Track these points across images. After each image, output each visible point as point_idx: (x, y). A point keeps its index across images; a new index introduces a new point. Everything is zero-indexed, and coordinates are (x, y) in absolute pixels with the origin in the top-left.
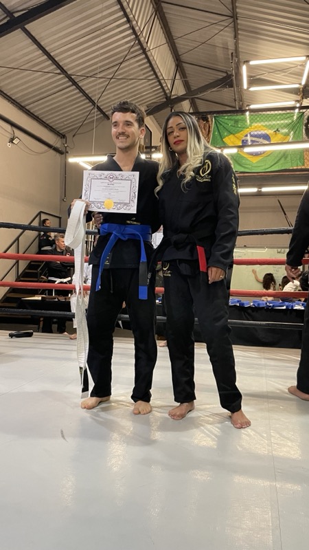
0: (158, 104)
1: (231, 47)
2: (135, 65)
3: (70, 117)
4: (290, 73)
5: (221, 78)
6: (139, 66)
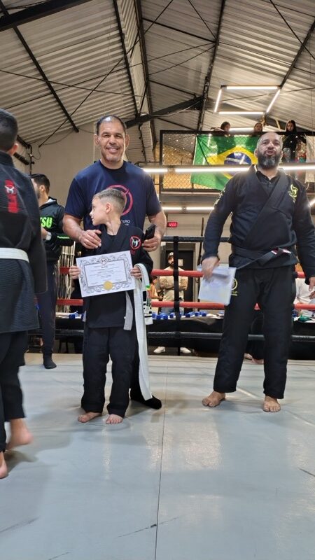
0: (128, 120)
1: (205, 70)
2: (116, 79)
3: (39, 126)
4: (257, 101)
5: (188, 100)
6: (119, 80)
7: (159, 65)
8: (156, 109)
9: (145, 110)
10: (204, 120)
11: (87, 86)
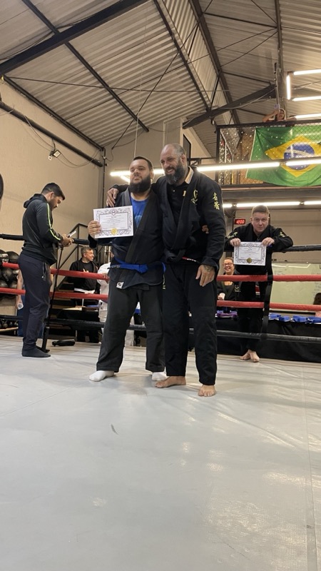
1: (275, 56)
2: (177, 76)
3: (109, 130)
5: (263, 88)
6: (181, 78)
7: (229, 56)
11: (146, 88)
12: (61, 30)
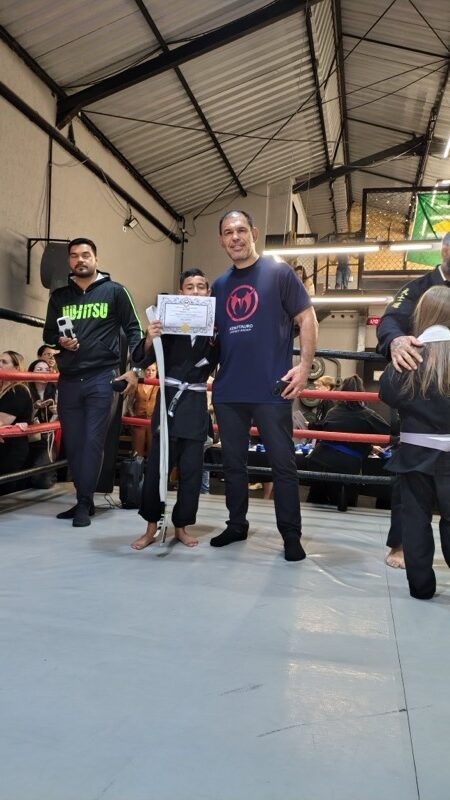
0: (314, 176)
1: (431, 99)
3: (196, 191)
5: (403, 142)
6: (306, 123)
7: (363, 96)
8: (355, 158)
9: (340, 160)
10: (427, 169)
11: (262, 134)
12: (172, 47)
